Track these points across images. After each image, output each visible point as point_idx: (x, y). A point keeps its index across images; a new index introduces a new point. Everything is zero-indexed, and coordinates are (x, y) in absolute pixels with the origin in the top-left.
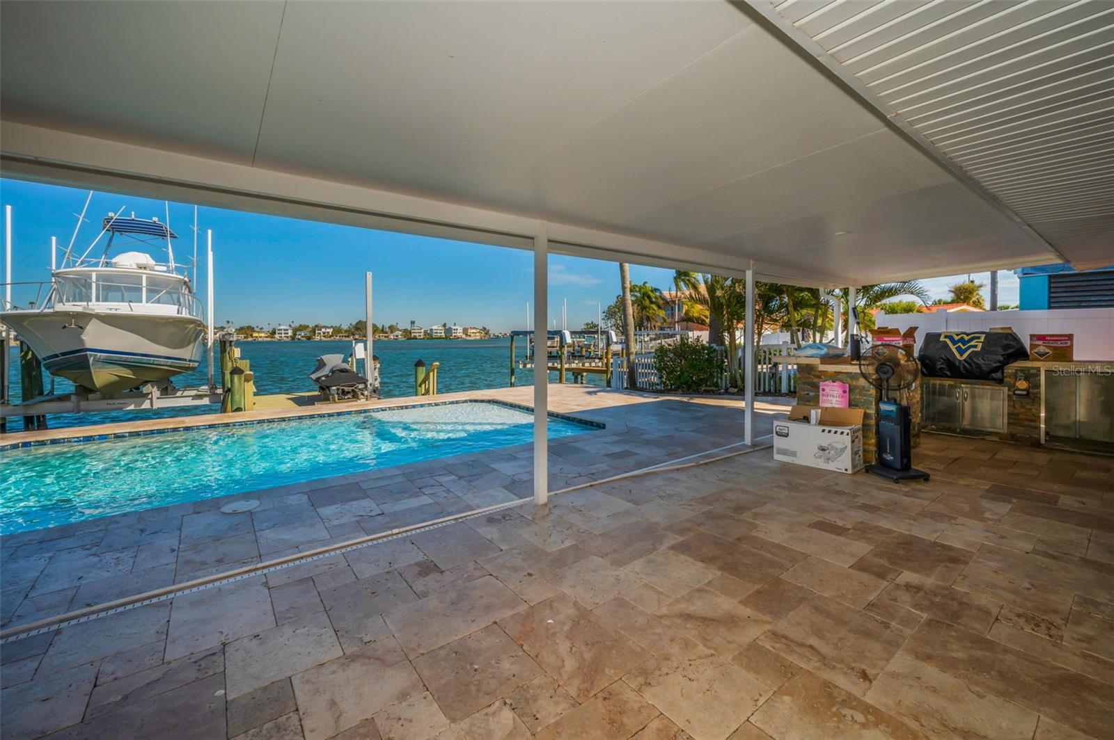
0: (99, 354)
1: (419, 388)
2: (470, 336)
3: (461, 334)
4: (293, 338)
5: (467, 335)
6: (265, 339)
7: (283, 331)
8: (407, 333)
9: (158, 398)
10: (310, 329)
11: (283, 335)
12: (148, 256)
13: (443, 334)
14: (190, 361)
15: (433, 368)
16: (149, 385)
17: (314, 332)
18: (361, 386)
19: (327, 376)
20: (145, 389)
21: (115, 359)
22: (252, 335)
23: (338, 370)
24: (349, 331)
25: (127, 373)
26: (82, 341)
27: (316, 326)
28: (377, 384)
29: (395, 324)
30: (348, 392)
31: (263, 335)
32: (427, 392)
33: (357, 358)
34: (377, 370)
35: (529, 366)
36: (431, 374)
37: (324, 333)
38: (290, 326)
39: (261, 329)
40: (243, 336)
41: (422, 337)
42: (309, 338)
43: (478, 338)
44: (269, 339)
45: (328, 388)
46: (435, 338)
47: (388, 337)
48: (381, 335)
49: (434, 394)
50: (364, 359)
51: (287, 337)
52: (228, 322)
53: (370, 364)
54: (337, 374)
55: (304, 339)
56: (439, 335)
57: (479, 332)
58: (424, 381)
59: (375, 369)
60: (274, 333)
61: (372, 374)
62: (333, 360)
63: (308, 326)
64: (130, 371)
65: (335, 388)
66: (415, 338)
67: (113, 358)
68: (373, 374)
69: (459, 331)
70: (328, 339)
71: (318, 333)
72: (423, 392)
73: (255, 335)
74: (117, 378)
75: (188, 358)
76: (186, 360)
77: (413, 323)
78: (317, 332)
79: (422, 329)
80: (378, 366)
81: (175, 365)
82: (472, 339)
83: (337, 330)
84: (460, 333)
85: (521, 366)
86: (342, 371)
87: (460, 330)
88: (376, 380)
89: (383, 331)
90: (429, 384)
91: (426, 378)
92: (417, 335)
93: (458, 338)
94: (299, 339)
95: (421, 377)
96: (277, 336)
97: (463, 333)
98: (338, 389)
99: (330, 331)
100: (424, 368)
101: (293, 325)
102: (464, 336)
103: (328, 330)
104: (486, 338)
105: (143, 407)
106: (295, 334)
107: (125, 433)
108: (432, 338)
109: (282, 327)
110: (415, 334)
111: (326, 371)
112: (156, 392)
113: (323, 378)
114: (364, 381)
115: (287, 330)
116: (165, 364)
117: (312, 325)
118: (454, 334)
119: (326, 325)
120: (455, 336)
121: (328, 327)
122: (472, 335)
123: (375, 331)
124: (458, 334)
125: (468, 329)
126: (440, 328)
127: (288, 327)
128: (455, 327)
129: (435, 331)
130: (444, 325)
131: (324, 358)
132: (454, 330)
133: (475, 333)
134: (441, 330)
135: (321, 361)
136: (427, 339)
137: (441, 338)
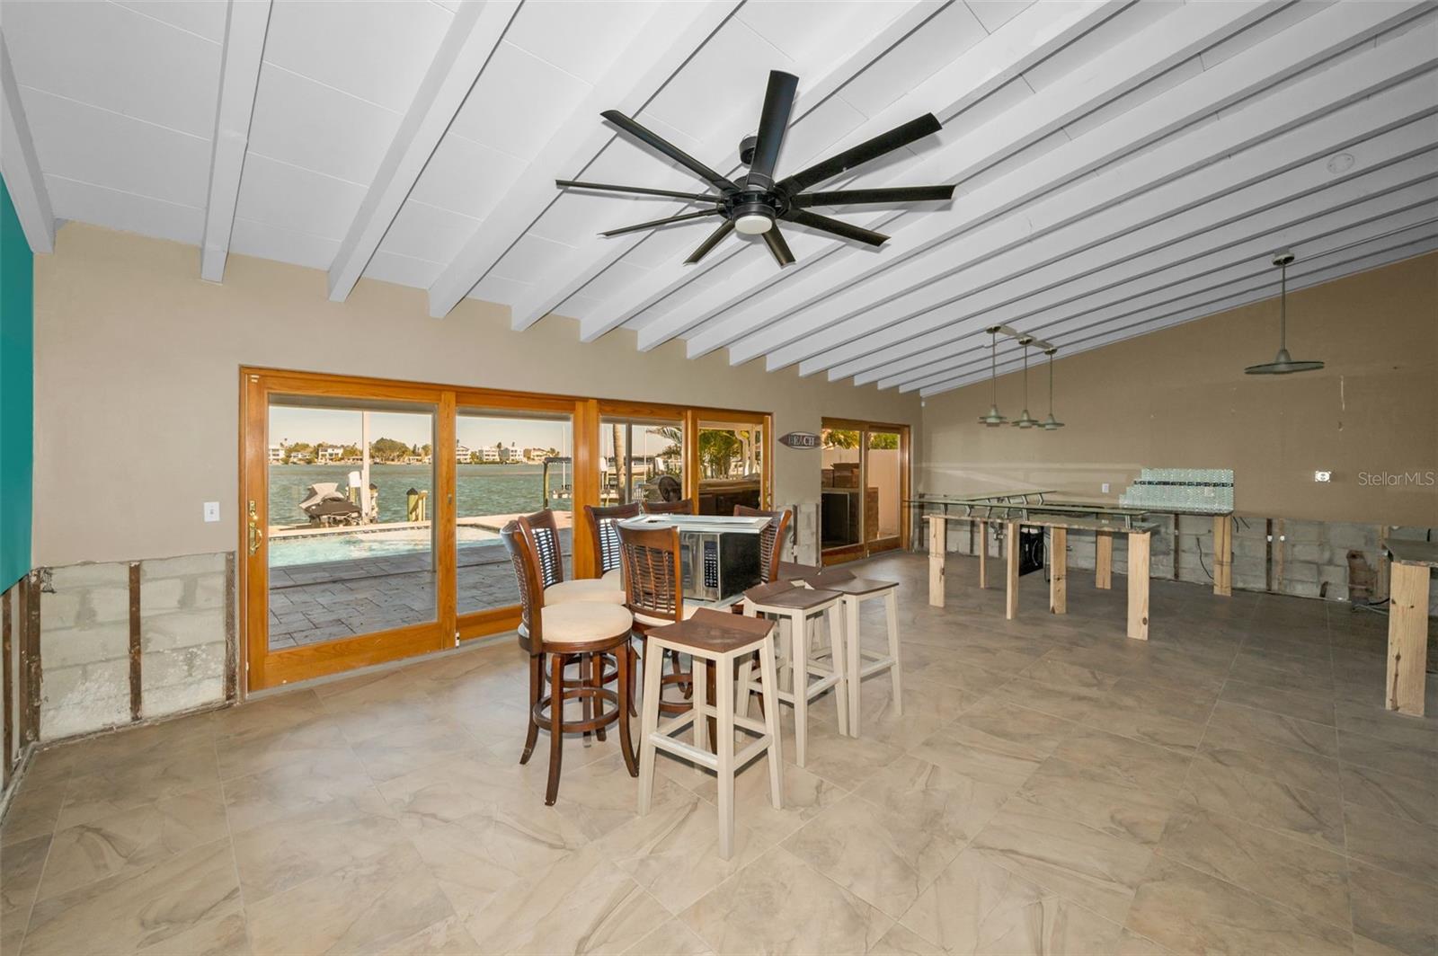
2: (533, 459)
4: (286, 461)
5: (529, 458)
7: (271, 453)
10: (311, 450)
11: (272, 458)
13: (497, 457)
17: (316, 453)
18: (355, 515)
19: (318, 505)
23: (330, 499)
27: (320, 445)
28: (374, 514)
30: (340, 520)
33: (352, 486)
34: (374, 499)
35: (565, 496)
37: (331, 455)
38: (282, 445)
41: (468, 461)
42: (309, 462)
45: (319, 516)
46: (486, 463)
47: (421, 460)
48: (411, 458)
50: (360, 488)
51: (278, 460)
53: (366, 493)
54: (329, 503)
55: (302, 462)
56: (492, 458)
57: (545, 455)
59: (372, 498)
61: (368, 504)
62: (326, 489)
63: (307, 446)
65: (325, 517)
66: (459, 462)
69: (518, 453)
70: (337, 463)
71: (323, 455)
78: (320, 453)
79: (467, 450)
80: (376, 495)
82: (534, 463)
83: (350, 452)
84: (520, 457)
85: (555, 496)
86: (338, 500)
87: (520, 452)
88: (373, 509)
89: (414, 452)
92: (462, 457)
93: (518, 462)
94: (295, 463)
97: (524, 456)
98: (329, 518)
99: (340, 452)
100: (416, 496)
101: (286, 444)
102: (525, 460)
103: (336, 451)
106: (289, 457)
108: (482, 463)
109: (271, 446)
110: (459, 457)
111: (317, 500)
113: (314, 507)
114: (359, 511)
115: (278, 450)
117: (313, 444)
118: (511, 458)
119: (334, 444)
120: (513, 460)
121: (336, 447)
122: (536, 458)
123: (404, 452)
124: (517, 457)
125: (530, 451)
126: (494, 449)
127: (278, 447)
128: (513, 449)
129: (485, 453)
130: (499, 446)
131: (316, 486)
132: (513, 451)
133: (540, 456)
134: (495, 451)
135: (312, 490)
136: (476, 463)
137: (494, 462)
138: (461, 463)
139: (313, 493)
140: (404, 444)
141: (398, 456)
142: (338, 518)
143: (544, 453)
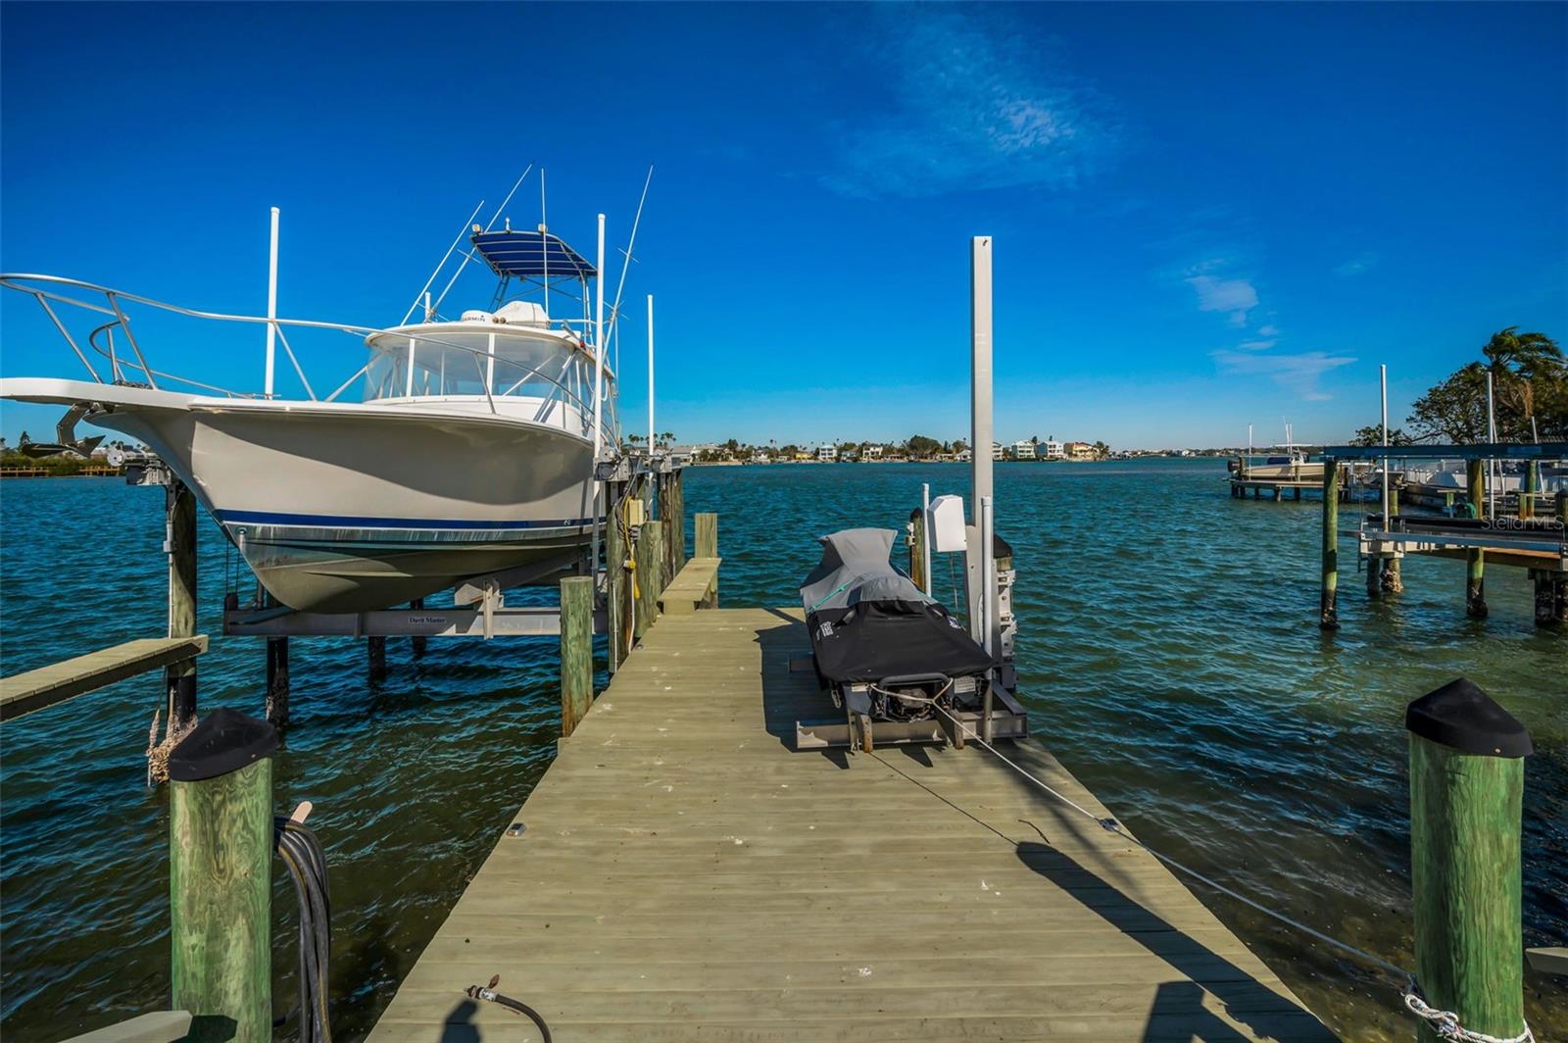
2: (1076, 455)
3: (1061, 453)
4: (838, 459)
5: (1070, 454)
6: (809, 461)
7: (827, 452)
9: (495, 613)
10: (857, 449)
11: (827, 456)
13: (1032, 453)
17: (860, 451)
19: (837, 617)
20: (462, 595)
22: (795, 457)
23: (875, 604)
24: (902, 450)
27: (864, 444)
31: (805, 456)
33: (939, 549)
34: (1007, 592)
37: (873, 453)
38: (835, 445)
39: (805, 448)
40: (786, 457)
41: (1000, 458)
42: (856, 460)
43: (1090, 458)
44: (812, 461)
46: (1020, 460)
47: (952, 458)
48: (943, 455)
50: (964, 552)
51: (832, 459)
52: (772, 441)
53: (983, 571)
55: (850, 461)
56: (1027, 454)
57: (1092, 450)
59: (1001, 589)
60: (817, 453)
62: (866, 554)
63: (854, 445)
65: (863, 689)
68: (991, 606)
69: (1057, 448)
70: (878, 461)
71: (866, 454)
73: (798, 456)
78: (864, 452)
79: (1000, 446)
80: (1012, 577)
82: (1079, 460)
83: (888, 450)
84: (1059, 451)
86: (888, 606)
87: (1060, 447)
89: (946, 450)
93: (1057, 459)
94: (844, 461)
96: (821, 457)
97: (1065, 452)
98: (874, 696)
99: (880, 450)
101: (838, 444)
102: (1065, 456)
103: (877, 449)
104: (1104, 459)
105: (470, 633)
106: (839, 455)
108: (1016, 460)
109: (826, 447)
111: (836, 595)
112: (492, 601)
115: (831, 450)
117: (858, 444)
118: (1050, 454)
119: (875, 443)
120: (1051, 456)
121: (877, 446)
122: (1078, 454)
123: (936, 450)
124: (1056, 454)
125: (1072, 445)
126: (1028, 444)
127: (832, 447)
128: (1052, 443)
129: (1019, 449)
130: (1034, 440)
131: (839, 539)
132: (1050, 446)
133: (1085, 451)
134: (1030, 447)
135: (829, 548)
136: (1009, 460)
137: (1029, 459)
139: (831, 563)
141: (931, 453)
143: (1090, 447)
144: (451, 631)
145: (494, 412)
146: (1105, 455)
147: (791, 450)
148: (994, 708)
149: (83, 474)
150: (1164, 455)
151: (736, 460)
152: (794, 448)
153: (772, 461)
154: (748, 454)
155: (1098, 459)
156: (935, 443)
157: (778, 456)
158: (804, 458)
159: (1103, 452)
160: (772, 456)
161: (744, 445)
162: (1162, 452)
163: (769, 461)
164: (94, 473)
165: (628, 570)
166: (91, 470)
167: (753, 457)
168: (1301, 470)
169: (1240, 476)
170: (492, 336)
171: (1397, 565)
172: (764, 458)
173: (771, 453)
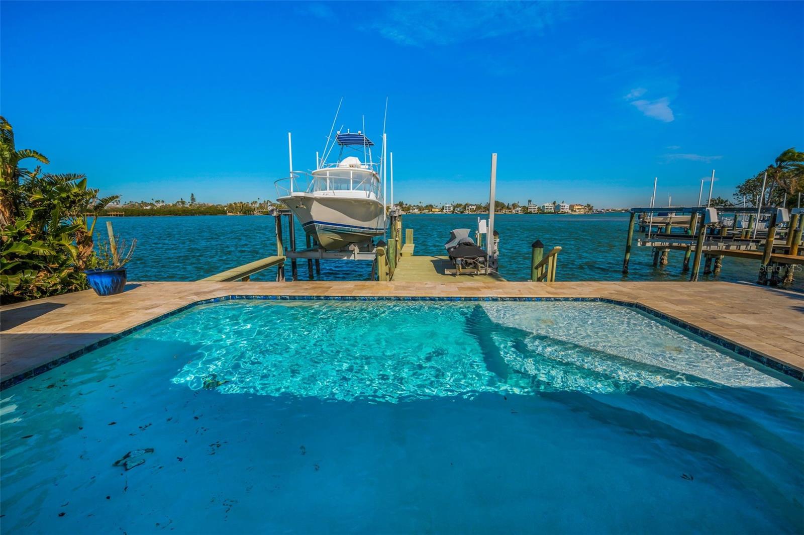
0: (320, 225)
1: (535, 271)
2: (575, 211)
4: (453, 212)
5: (572, 210)
6: (439, 213)
7: (448, 208)
8: (525, 209)
9: (358, 254)
11: (448, 210)
12: (357, 158)
13: (552, 210)
14: (377, 229)
15: (553, 252)
16: (352, 245)
17: (464, 208)
18: (481, 259)
19: (455, 248)
20: (351, 247)
21: (329, 228)
22: (432, 210)
23: (463, 243)
24: (486, 207)
25: (338, 238)
26: (311, 216)
27: (466, 204)
29: (517, 203)
30: (470, 264)
31: (437, 210)
32: (543, 278)
33: (480, 233)
36: (551, 258)
37: (471, 209)
38: (452, 205)
39: (437, 206)
40: (427, 211)
41: (536, 212)
42: (462, 212)
43: (582, 213)
45: (455, 258)
46: (546, 213)
47: (511, 212)
48: (506, 210)
49: (551, 281)
50: (486, 234)
51: (450, 212)
52: (420, 202)
53: (490, 238)
54: (463, 246)
55: (459, 213)
56: (549, 210)
58: (541, 265)
59: (495, 243)
60: (443, 209)
62: (462, 234)
63: (461, 205)
64: (339, 236)
65: (460, 259)
66: (531, 213)
67: (330, 227)
68: (493, 247)
69: (566, 207)
70: (473, 213)
72: (539, 275)
73: (433, 210)
74: (333, 240)
75: (375, 227)
76: (373, 229)
77: (530, 201)
78: (467, 208)
79: (536, 206)
80: (498, 240)
81: (365, 232)
82: (577, 214)
83: (478, 207)
84: (566, 209)
85: (639, 244)
86: (468, 244)
87: (567, 206)
89: (508, 208)
90: (547, 268)
91: (545, 261)
93: (565, 213)
94: (456, 213)
95: (539, 259)
96: (444, 211)
97: (569, 209)
98: (462, 260)
99: (474, 207)
100: (542, 249)
101: (454, 204)
102: (570, 212)
103: (473, 207)
104: (590, 213)
106: (454, 210)
107: (287, 296)
108: (544, 213)
109: (448, 205)
110: (531, 210)
111: (454, 243)
112: (357, 250)
113: (452, 250)
114: (485, 254)
115: (450, 207)
116: (359, 231)
117: (464, 204)
118: (561, 210)
119: (472, 204)
120: (562, 211)
121: (473, 205)
122: (577, 210)
123: (503, 208)
124: (565, 210)
125: (574, 206)
126: (551, 205)
127: (450, 206)
128: (563, 205)
129: (546, 207)
130: (554, 203)
131: (455, 231)
132: (562, 206)
133: (580, 209)
134: (551, 206)
135: (453, 234)
136: (540, 213)
137: (550, 213)
138: (532, 213)
139: (453, 237)
140: (503, 203)
141: (500, 209)
142: (469, 261)
143: (583, 207)
144: (345, 258)
145: (334, 195)
146: (591, 211)
147: (430, 207)
148: (489, 267)
149: (109, 215)
150: (623, 211)
151: (403, 212)
152: (431, 206)
153: (420, 213)
154: (409, 209)
155: (587, 213)
156: (503, 204)
157: (423, 210)
158: (436, 211)
159: (590, 209)
160: (421, 210)
161: (406, 204)
162: (622, 210)
163: (419, 212)
164: (114, 215)
165: (397, 241)
166: (113, 213)
167: (411, 210)
168: (672, 219)
169: (643, 222)
170: (351, 172)
171: (667, 254)
172: (416, 211)
173: (420, 208)
